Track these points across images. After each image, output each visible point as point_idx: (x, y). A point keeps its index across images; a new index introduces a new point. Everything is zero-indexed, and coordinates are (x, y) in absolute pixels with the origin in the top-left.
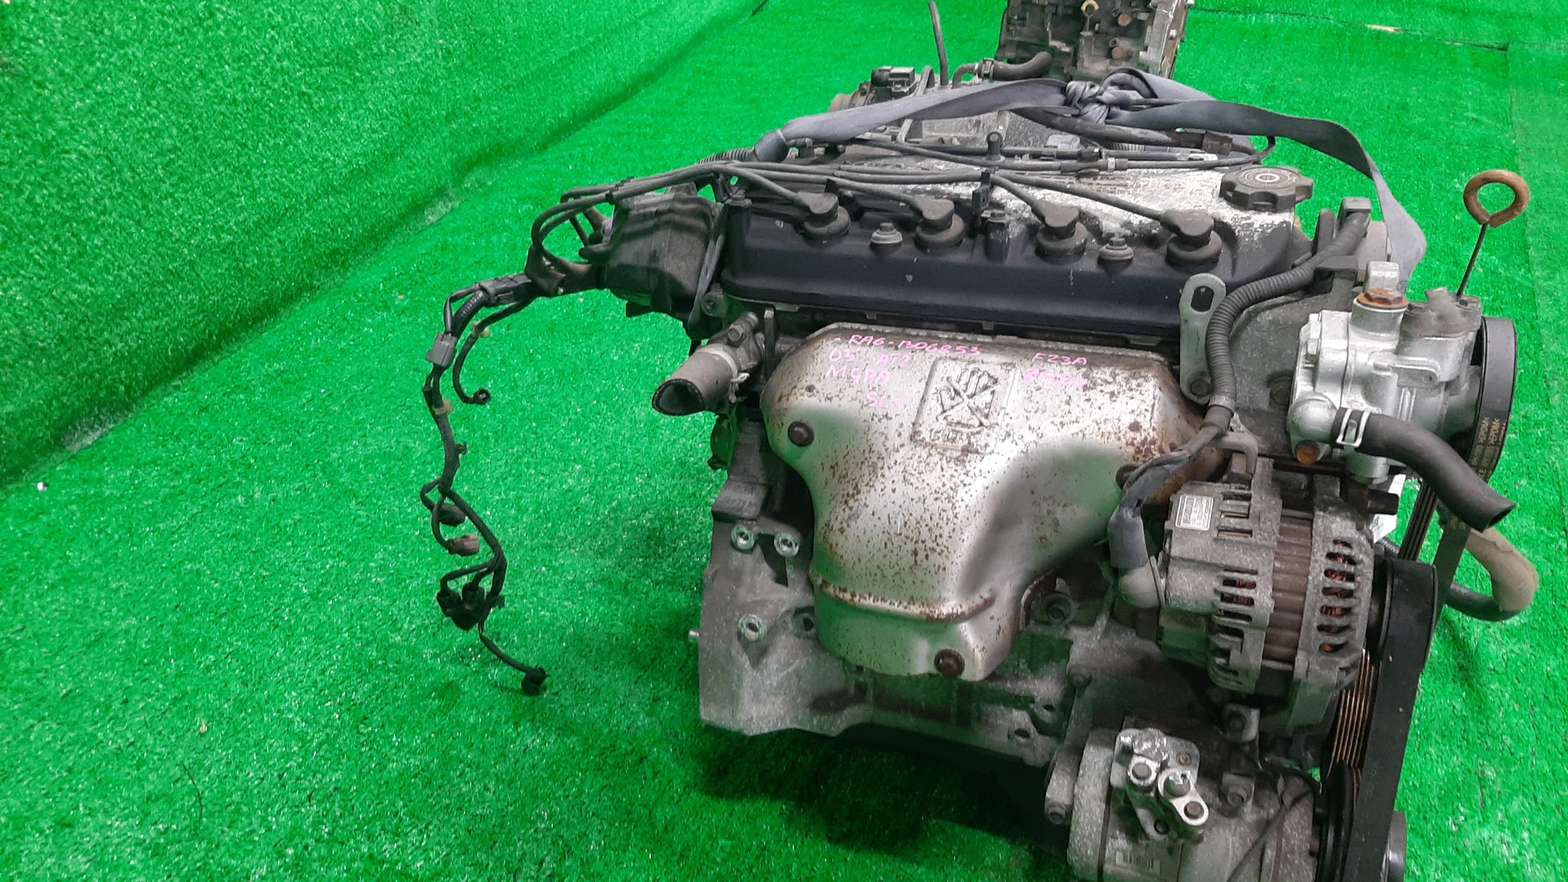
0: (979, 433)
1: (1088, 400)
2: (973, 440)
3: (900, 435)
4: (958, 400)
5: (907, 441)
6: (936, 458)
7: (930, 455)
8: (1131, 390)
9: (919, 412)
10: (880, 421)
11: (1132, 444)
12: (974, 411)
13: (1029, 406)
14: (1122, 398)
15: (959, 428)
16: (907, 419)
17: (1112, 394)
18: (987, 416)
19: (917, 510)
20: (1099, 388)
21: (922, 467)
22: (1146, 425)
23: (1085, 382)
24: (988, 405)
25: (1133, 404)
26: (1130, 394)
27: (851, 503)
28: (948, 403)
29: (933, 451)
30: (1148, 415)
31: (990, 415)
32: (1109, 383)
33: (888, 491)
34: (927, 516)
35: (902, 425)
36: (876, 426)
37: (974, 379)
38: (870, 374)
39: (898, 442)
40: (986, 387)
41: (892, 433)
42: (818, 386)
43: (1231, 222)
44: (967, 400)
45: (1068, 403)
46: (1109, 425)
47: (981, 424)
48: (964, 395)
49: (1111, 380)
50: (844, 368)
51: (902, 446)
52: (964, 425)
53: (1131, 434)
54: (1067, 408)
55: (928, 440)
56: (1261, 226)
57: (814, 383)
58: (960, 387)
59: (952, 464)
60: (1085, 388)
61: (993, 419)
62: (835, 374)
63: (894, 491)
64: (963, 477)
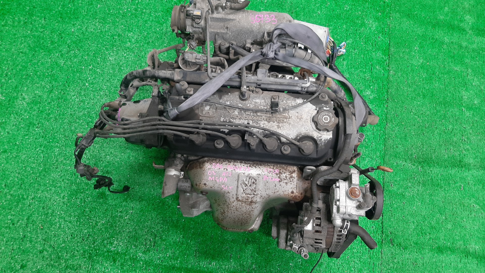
0: (254, 197)
1: (280, 185)
2: (253, 199)
3: (233, 198)
4: (247, 187)
5: (235, 200)
6: (244, 204)
7: (242, 203)
8: (291, 181)
9: (237, 191)
10: (227, 193)
11: (292, 197)
12: (252, 190)
13: (266, 188)
14: (289, 184)
15: (248, 195)
16: (234, 193)
17: (286, 183)
18: (255, 192)
19: (241, 217)
20: (283, 181)
21: (241, 207)
22: (295, 192)
23: (279, 179)
24: (255, 188)
25: (291, 186)
26: (291, 183)
27: (223, 215)
28: (245, 188)
29: (243, 202)
30: (295, 188)
31: (256, 191)
32: (285, 180)
33: (233, 213)
34: (244, 218)
35: (233, 195)
36: (226, 195)
37: (250, 180)
38: (221, 179)
39: (233, 200)
40: (254, 183)
41: (231, 197)
42: (207, 183)
43: (316, 138)
44: (249, 187)
45: (275, 186)
46: (286, 192)
47: (254, 194)
48: (248, 185)
49: (285, 178)
50: (213, 177)
51: (234, 201)
52: (250, 194)
53: (292, 195)
54: (275, 188)
55: (241, 200)
56: (324, 140)
57: (206, 182)
58: (247, 183)
59: (248, 206)
60: (279, 181)
61: (257, 192)
62: (211, 179)
63: (234, 213)
64: (251, 209)
